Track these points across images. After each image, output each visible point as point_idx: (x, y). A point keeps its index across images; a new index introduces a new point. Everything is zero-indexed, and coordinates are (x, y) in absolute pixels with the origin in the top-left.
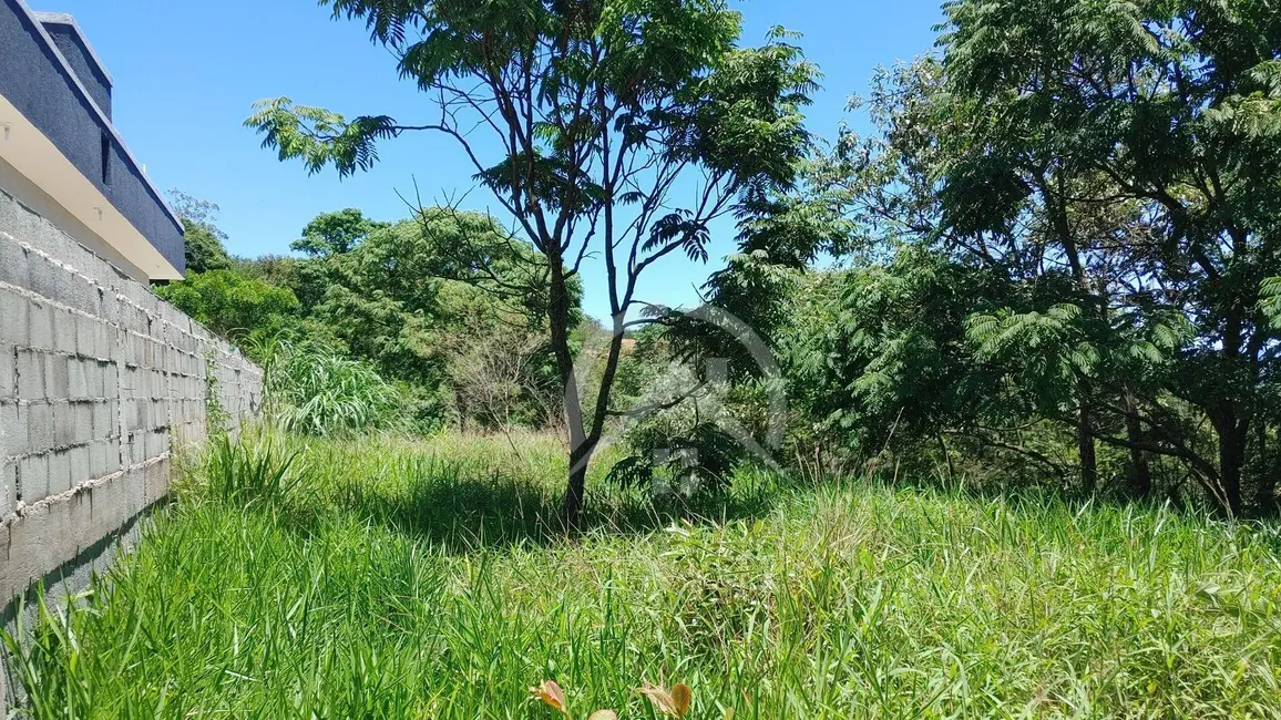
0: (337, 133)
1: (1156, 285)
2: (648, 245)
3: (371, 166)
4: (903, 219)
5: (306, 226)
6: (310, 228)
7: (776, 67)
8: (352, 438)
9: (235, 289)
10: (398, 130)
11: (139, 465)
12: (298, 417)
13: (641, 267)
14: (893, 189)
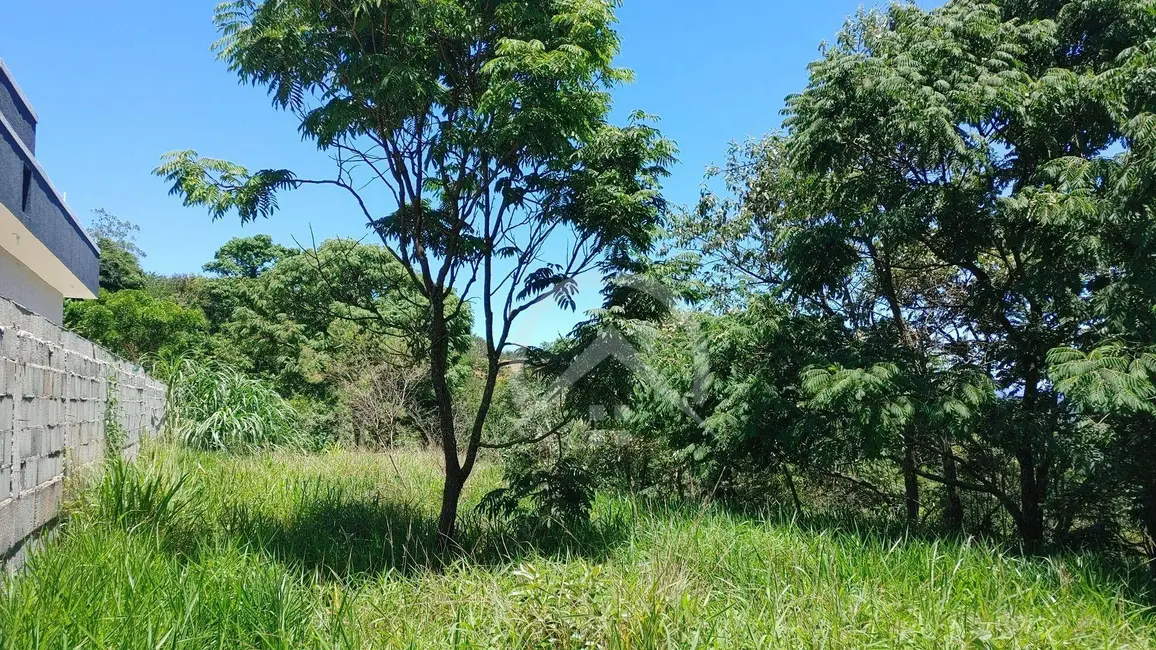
0: (239, 182)
1: (970, 336)
2: (522, 295)
3: (272, 213)
4: (755, 271)
5: (218, 250)
6: (223, 251)
7: (638, 146)
8: (247, 453)
9: (146, 308)
10: (298, 183)
11: (31, 491)
12: (198, 431)
13: (515, 313)
14: (748, 244)
